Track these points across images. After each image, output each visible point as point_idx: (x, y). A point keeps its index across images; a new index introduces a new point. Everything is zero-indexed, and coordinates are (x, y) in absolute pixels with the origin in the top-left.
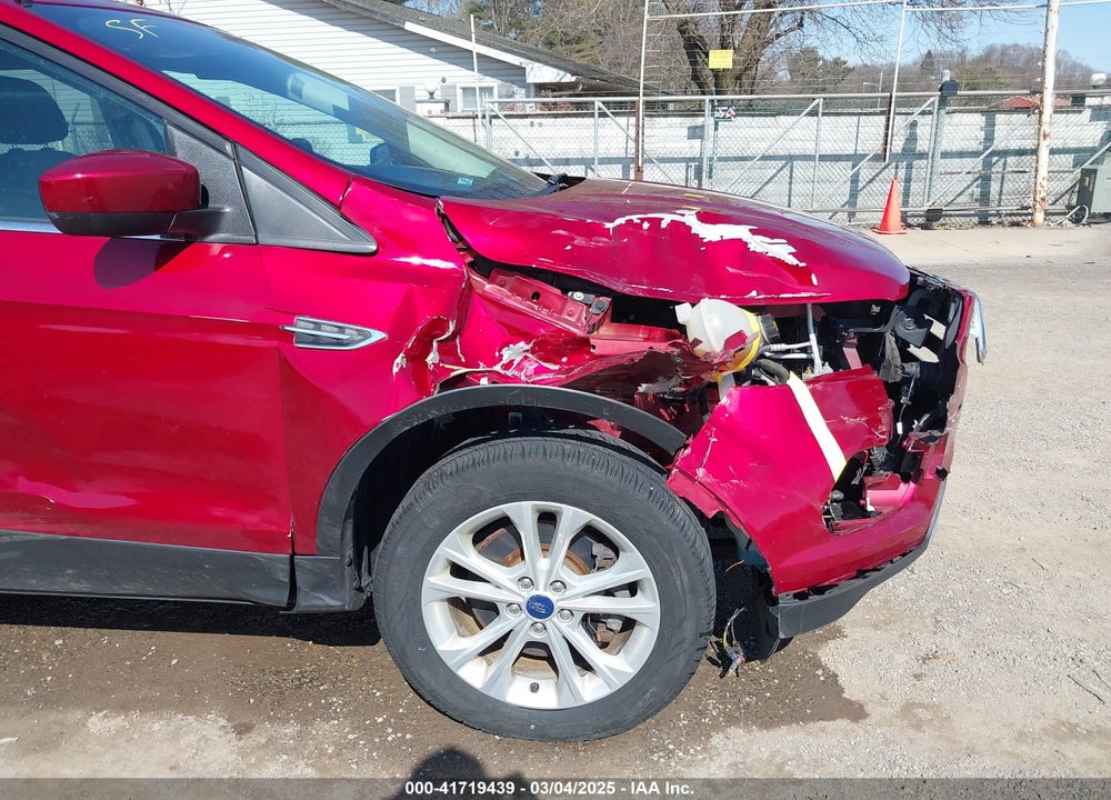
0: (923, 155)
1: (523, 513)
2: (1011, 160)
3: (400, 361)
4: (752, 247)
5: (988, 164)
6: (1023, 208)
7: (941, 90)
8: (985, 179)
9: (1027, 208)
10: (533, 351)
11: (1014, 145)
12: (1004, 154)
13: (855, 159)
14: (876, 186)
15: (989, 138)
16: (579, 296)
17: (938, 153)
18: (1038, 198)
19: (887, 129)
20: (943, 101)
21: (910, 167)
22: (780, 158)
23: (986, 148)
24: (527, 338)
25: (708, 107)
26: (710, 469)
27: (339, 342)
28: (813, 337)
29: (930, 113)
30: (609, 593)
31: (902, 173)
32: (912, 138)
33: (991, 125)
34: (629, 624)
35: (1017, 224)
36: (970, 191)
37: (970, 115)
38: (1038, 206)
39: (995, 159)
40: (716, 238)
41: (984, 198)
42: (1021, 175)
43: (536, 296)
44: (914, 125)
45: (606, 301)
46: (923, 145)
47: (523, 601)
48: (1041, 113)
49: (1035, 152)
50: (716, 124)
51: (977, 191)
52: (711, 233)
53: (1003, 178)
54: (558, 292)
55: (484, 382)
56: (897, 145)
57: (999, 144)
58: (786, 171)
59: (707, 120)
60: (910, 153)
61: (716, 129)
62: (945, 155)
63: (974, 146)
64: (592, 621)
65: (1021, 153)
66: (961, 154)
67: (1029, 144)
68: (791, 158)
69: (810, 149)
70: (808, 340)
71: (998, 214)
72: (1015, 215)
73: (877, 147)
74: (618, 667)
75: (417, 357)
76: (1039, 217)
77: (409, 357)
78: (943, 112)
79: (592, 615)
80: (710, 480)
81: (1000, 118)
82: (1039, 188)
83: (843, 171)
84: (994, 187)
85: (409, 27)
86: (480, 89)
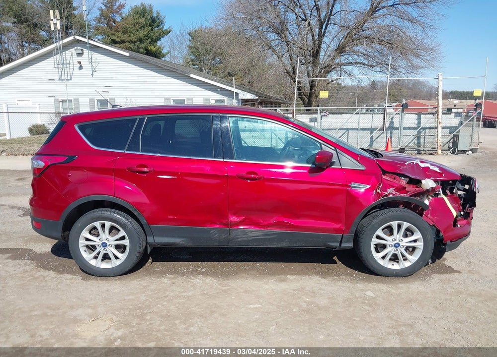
0: (397, 129)
2: (427, 131)
3: (375, 191)
4: (431, 168)
5: (419, 132)
6: (433, 148)
7: (402, 106)
8: (419, 138)
9: (435, 148)
10: (394, 190)
11: (428, 125)
12: (424, 128)
13: (372, 130)
14: (379, 140)
15: (419, 123)
16: (403, 178)
17: (402, 128)
18: (439, 145)
19: (384, 119)
20: (403, 111)
21: (391, 133)
22: (344, 129)
23: (419, 127)
24: (393, 187)
25: (319, 112)
26: (431, 215)
27: (360, 188)
29: (399, 114)
30: (410, 242)
31: (389, 135)
32: (392, 123)
33: (419, 118)
34: (414, 248)
35: (432, 154)
36: (413, 141)
37: (412, 115)
38: (439, 148)
39: (421, 130)
40: (424, 166)
41: (419, 144)
42: (431, 137)
43: (394, 178)
44: (393, 118)
45: (408, 179)
46: (396, 125)
47: (393, 244)
48: (438, 115)
49: (436, 128)
50: (321, 117)
51: (416, 142)
52: (423, 165)
53: (425, 138)
54: (399, 177)
55: (391, 196)
56: (387, 125)
57: (422, 125)
58: (346, 134)
59: (318, 116)
60: (392, 128)
61: (321, 119)
62: (405, 129)
63: (414, 125)
64: (407, 249)
65: (430, 128)
66: (409, 128)
67: (433, 125)
68: (347, 129)
69: (355, 126)
71: (424, 150)
72: (430, 150)
73: (381, 125)
74: (413, 258)
76: (440, 152)
78: (403, 114)
79: (407, 247)
80: (431, 217)
81: (422, 116)
82: (439, 141)
83: (367, 134)
84: (422, 140)
85: (192, 76)
86: (220, 100)
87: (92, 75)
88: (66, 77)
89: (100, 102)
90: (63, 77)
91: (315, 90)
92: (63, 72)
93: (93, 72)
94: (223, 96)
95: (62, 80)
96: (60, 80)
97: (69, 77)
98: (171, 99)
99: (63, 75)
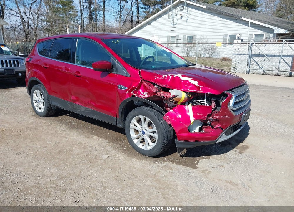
1: (142, 117)
3: (128, 92)
4: (190, 82)
10: (148, 93)
16: (156, 86)
27: (122, 88)
28: (205, 99)
30: (151, 133)
43: (150, 85)
52: (183, 79)
54: (153, 85)
55: (137, 96)
70: (204, 100)
74: (153, 145)
75: (130, 92)
77: (129, 91)
79: (151, 136)
85: (243, 18)
86: (260, 34)
87: (187, 21)
88: (174, 23)
89: (189, 37)
90: (173, 23)
92: (173, 21)
93: (187, 19)
94: (263, 32)
95: (172, 25)
96: (171, 25)
97: (175, 23)
98: (228, 34)
99: (173, 22)
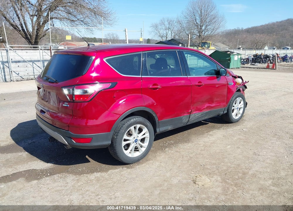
91: (40, 34)
